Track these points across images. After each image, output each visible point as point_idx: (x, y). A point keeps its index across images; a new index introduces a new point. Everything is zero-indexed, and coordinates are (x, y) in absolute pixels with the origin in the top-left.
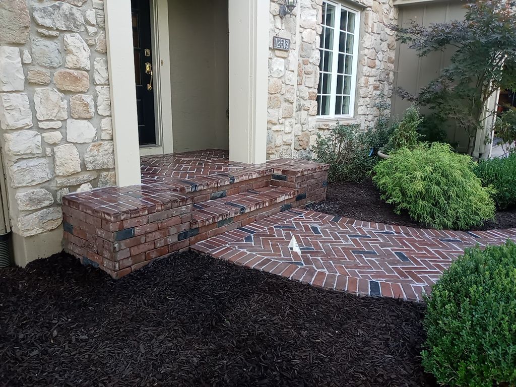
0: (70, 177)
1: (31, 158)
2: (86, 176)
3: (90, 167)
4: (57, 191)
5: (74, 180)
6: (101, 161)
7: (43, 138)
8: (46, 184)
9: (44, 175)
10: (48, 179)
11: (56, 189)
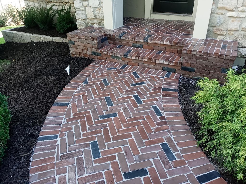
0: (91, 20)
1: (80, 10)
2: (96, 21)
3: (97, 17)
4: (88, 24)
5: (92, 21)
6: (101, 16)
7: (83, 3)
8: (84, 20)
9: (83, 17)
10: (84, 19)
11: (87, 23)
